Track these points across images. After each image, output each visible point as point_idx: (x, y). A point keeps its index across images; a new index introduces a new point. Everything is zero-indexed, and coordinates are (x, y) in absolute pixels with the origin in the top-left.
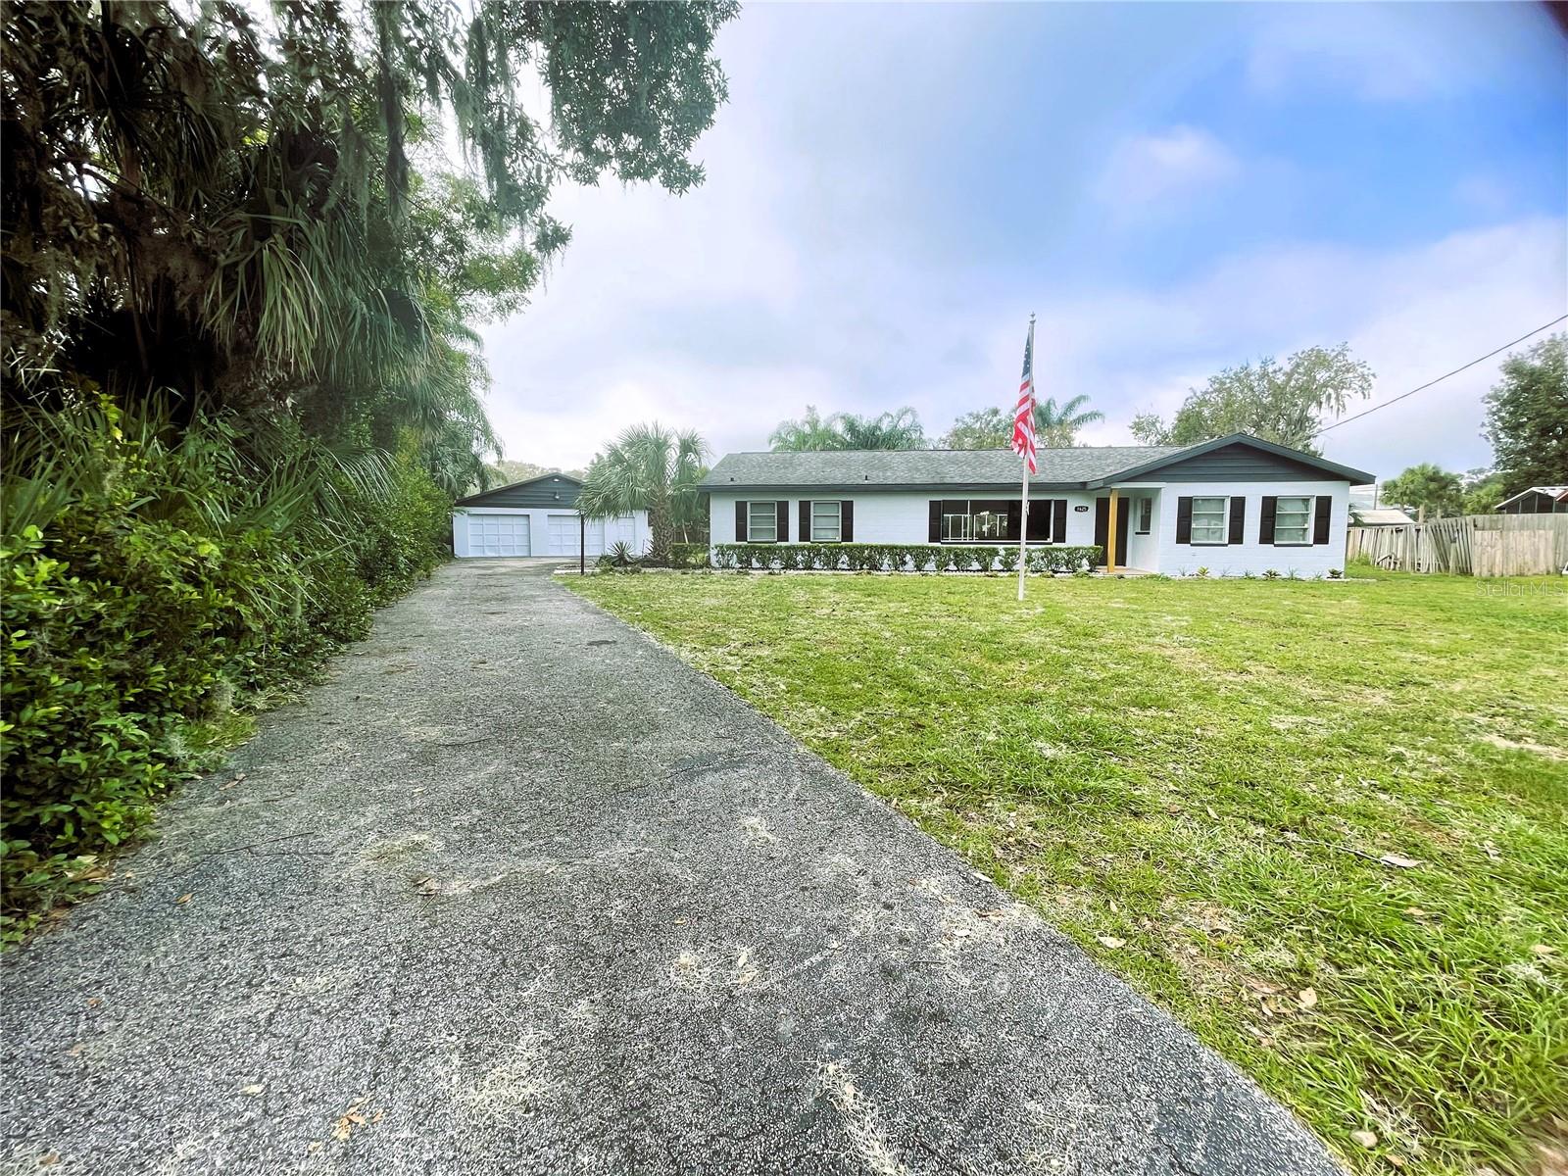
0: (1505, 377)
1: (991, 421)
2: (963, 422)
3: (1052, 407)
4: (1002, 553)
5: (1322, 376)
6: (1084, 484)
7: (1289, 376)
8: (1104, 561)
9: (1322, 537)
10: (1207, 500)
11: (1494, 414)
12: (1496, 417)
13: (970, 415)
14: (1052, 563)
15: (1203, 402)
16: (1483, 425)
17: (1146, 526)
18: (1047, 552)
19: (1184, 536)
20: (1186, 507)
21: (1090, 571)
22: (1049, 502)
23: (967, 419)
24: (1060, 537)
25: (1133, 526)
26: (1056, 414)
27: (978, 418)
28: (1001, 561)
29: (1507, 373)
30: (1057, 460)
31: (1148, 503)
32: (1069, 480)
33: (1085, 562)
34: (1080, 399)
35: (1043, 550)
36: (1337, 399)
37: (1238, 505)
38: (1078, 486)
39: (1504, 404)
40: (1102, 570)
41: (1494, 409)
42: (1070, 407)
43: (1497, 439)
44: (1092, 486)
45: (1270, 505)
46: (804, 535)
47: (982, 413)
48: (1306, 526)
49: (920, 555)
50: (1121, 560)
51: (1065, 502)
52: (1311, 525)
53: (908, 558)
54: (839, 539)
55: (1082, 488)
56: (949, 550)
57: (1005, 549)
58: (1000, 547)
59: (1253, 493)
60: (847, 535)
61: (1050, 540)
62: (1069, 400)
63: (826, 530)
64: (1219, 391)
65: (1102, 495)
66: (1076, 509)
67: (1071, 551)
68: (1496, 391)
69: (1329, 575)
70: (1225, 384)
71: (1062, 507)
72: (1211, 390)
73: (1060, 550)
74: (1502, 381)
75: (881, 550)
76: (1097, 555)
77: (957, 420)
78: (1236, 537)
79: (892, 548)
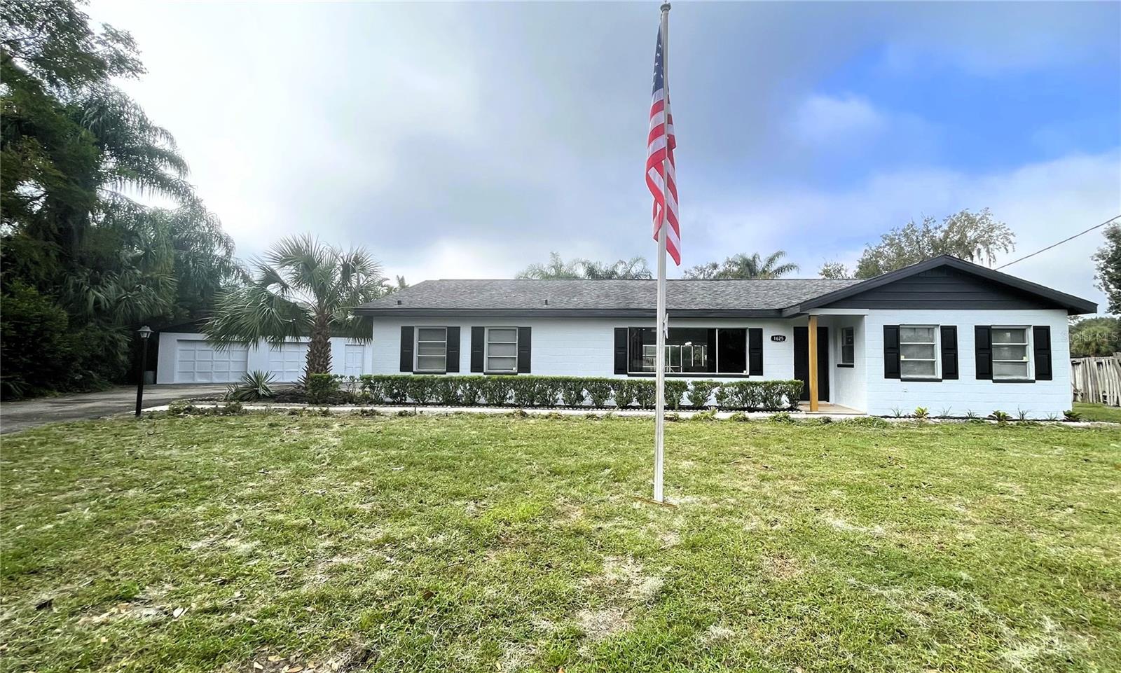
0: (1108, 241)
1: (712, 273)
2: (691, 274)
3: (757, 260)
4: (691, 387)
5: (971, 234)
6: (780, 310)
7: (947, 234)
8: (806, 396)
9: (1044, 372)
10: (914, 328)
11: (1102, 269)
12: (1104, 272)
13: (696, 268)
14: (747, 401)
15: (879, 255)
16: (1096, 278)
17: (848, 359)
18: (741, 385)
19: (893, 370)
20: (892, 335)
21: (791, 409)
22: (744, 330)
23: (693, 272)
24: (757, 369)
25: (835, 358)
26: (760, 265)
27: (702, 270)
28: (689, 397)
29: (1108, 238)
30: (753, 289)
31: (849, 334)
32: (764, 307)
33: (784, 398)
34: (778, 255)
35: (737, 383)
36: (988, 252)
37: (949, 335)
38: (773, 314)
39: (1109, 261)
40: (804, 406)
41: (1102, 266)
42: (771, 260)
43: (1108, 289)
44: (789, 313)
45: (984, 336)
46: (477, 365)
47: (704, 267)
48: (1025, 359)
49: (600, 388)
50: (824, 395)
51: (760, 331)
52: (1030, 357)
53: (585, 393)
54: (515, 369)
55: (777, 315)
56: (631, 384)
57: (695, 383)
58: (688, 380)
59: (967, 322)
60: (525, 365)
61: (746, 372)
62: (770, 255)
63: (500, 359)
64: (891, 245)
65: (799, 322)
66: (773, 339)
67: (769, 386)
68: (1102, 251)
69: (1063, 417)
70: (894, 239)
71: (757, 336)
72: (883, 245)
73: (756, 384)
74: (1106, 243)
75: (554, 383)
76: (797, 391)
77: (686, 272)
78: (951, 372)
79: (566, 381)
